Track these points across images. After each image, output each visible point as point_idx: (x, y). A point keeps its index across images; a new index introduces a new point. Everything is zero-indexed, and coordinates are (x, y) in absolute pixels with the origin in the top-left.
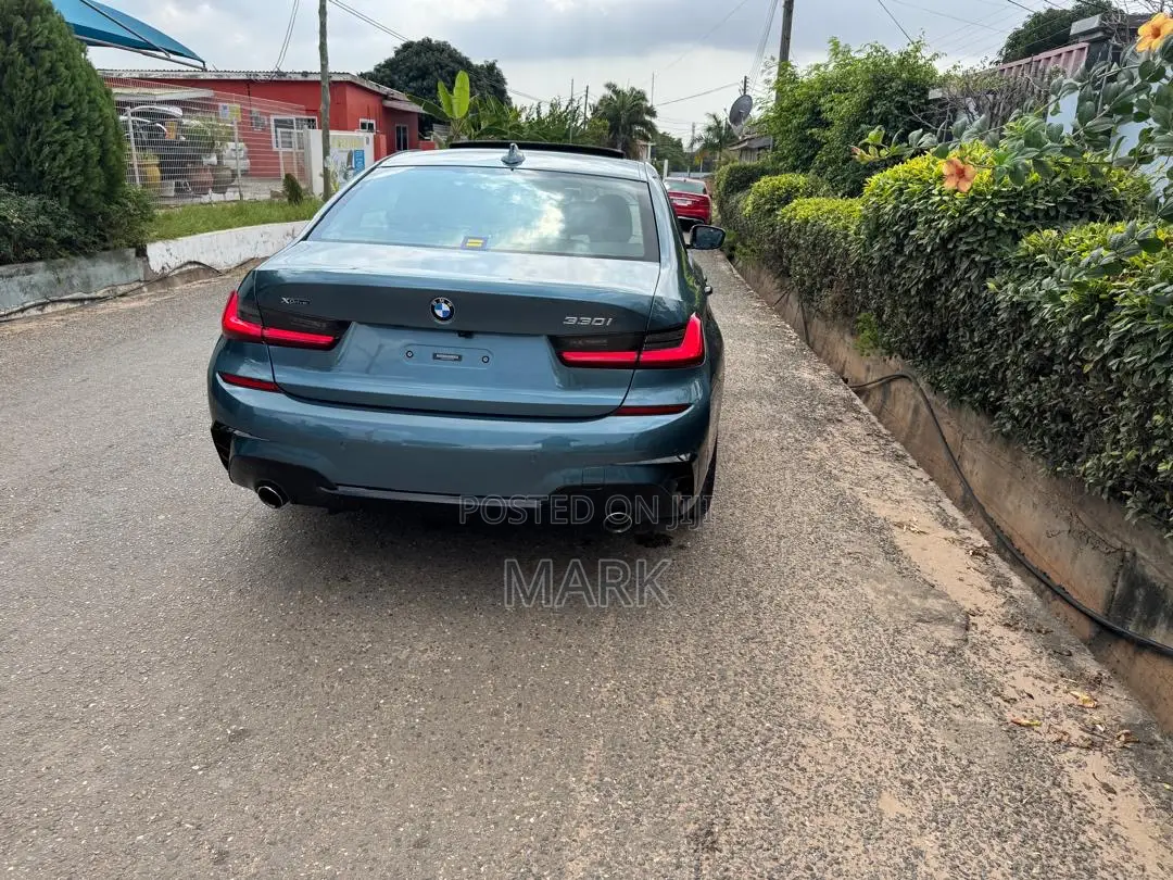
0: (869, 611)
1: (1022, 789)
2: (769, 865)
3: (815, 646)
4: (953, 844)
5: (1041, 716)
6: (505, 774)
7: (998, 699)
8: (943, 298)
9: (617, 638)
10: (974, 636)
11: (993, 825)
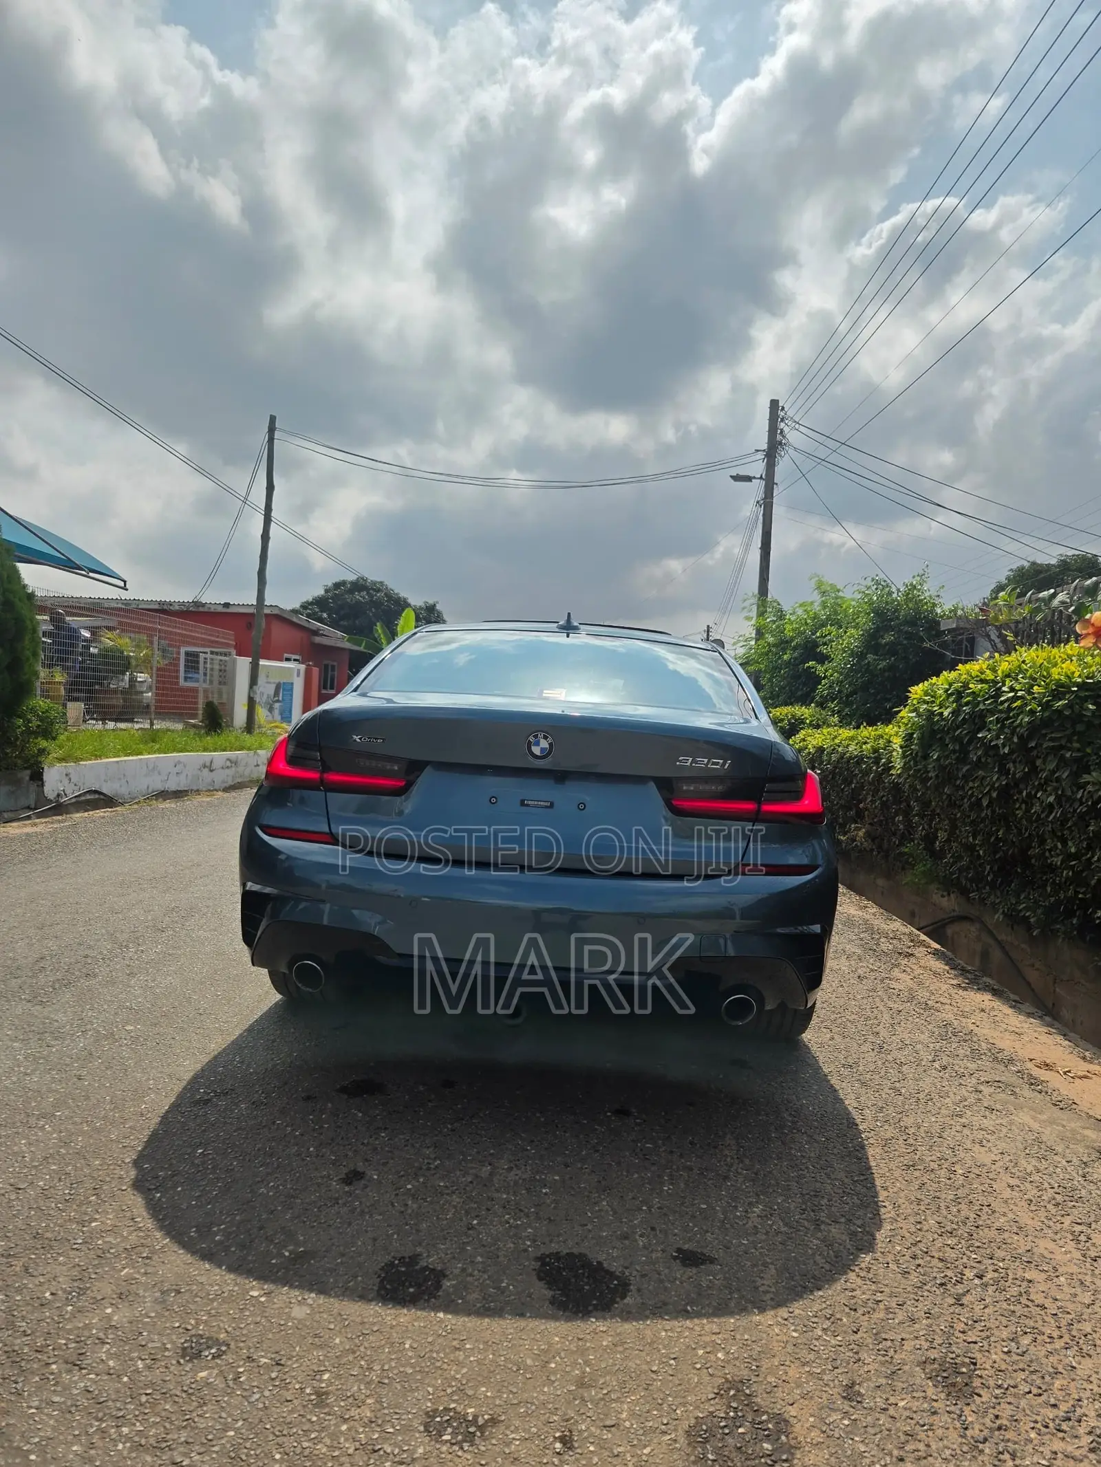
0: (1038, 1140)
3: (992, 1176)
8: (1023, 806)
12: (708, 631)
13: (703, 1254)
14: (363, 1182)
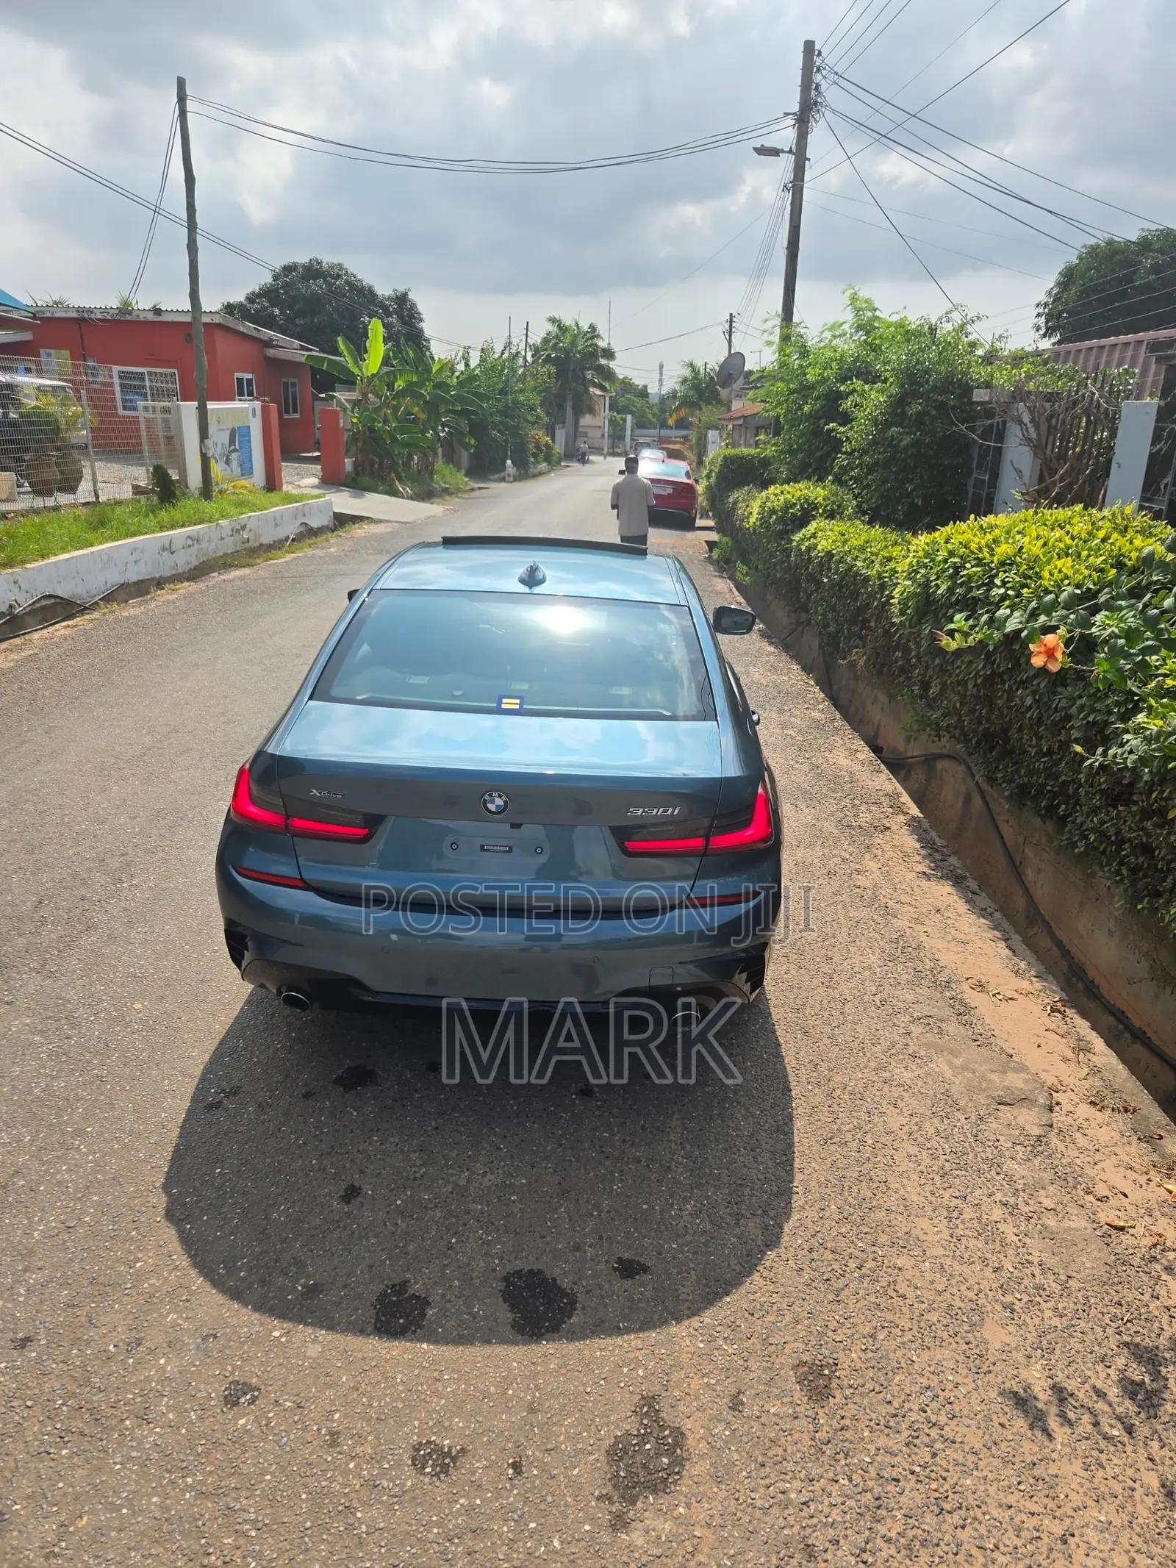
0: (947, 1093)
1: (1121, 1305)
2: (884, 1409)
3: (896, 1144)
4: (1060, 1373)
5: (1135, 1215)
6: (603, 1322)
7: (1090, 1198)
8: (1005, 695)
9: (688, 1147)
10: (1058, 1118)
11: (1096, 1348)
12: (731, 321)
13: (638, 1263)
14: (359, 1199)
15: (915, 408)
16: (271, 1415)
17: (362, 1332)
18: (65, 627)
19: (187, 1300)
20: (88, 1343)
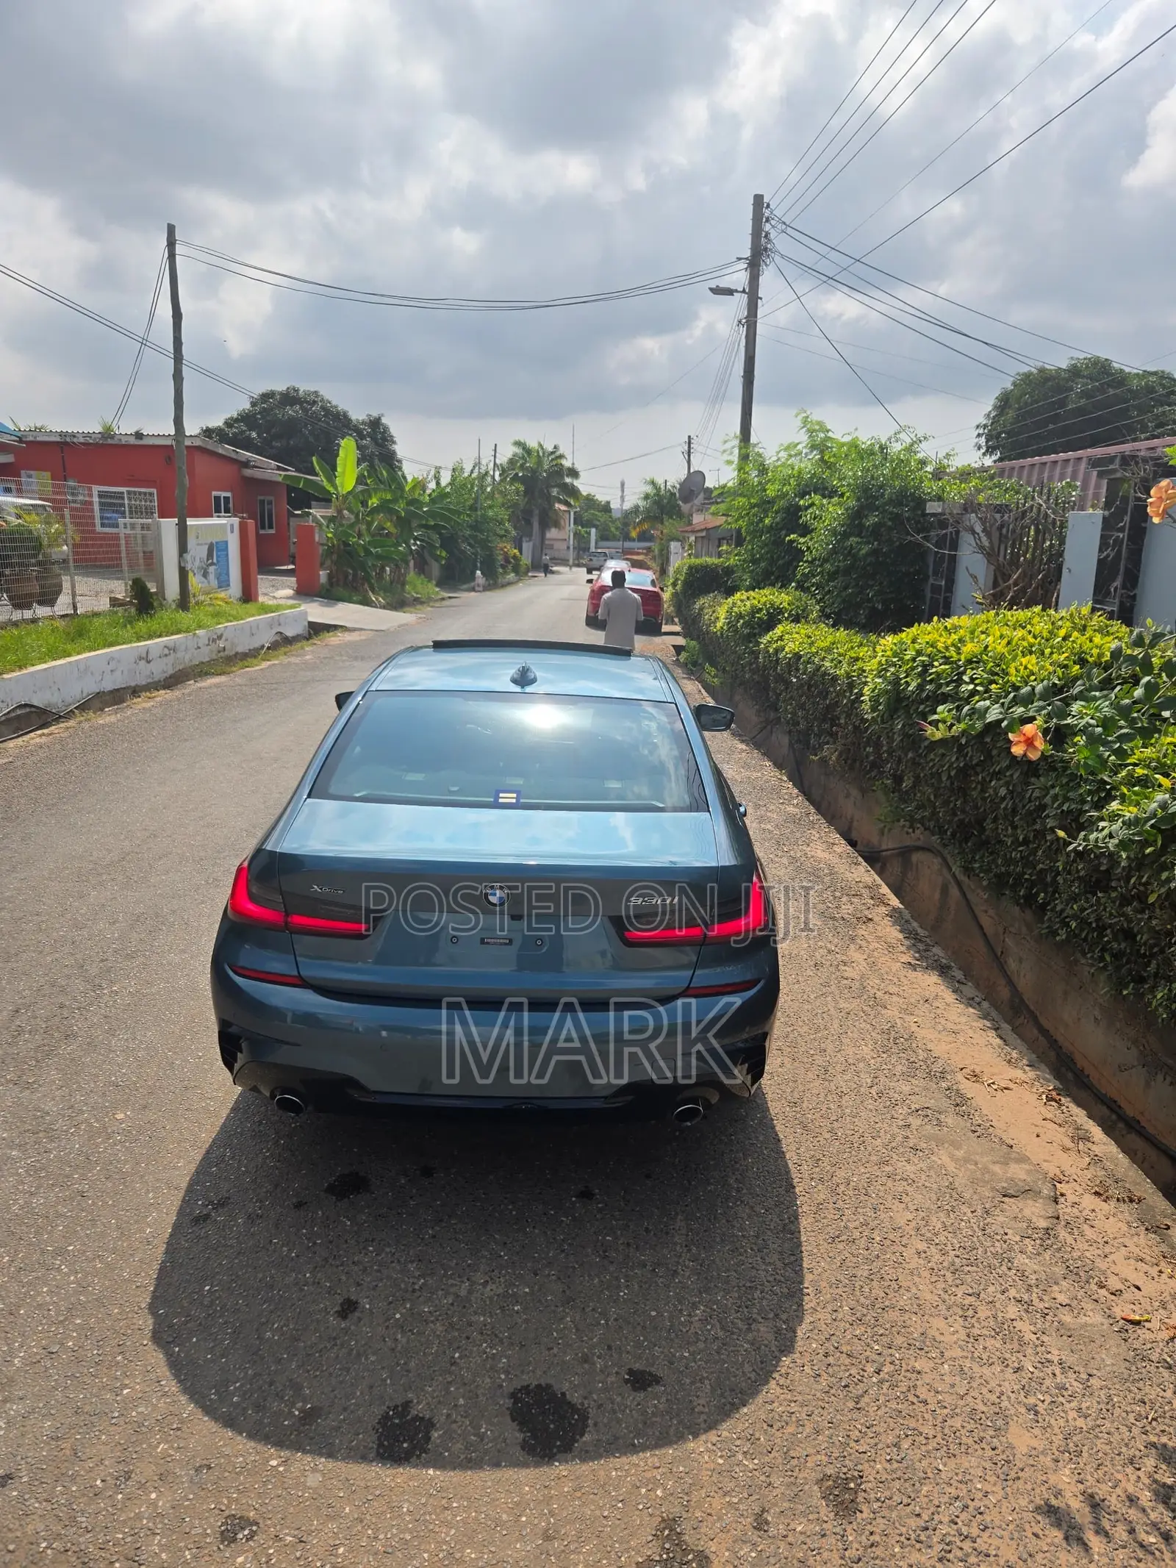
0: (951, 1186)
1: (1145, 1403)
2: (914, 1523)
3: (904, 1241)
4: (1089, 1477)
5: (1149, 1309)
6: (616, 1438)
7: (1103, 1292)
9: (694, 1250)
10: (1064, 1209)
11: (1124, 1450)
12: (689, 443)
13: (650, 1374)
14: (357, 1314)
15: (872, 520)
16: (271, 1551)
17: (364, 1458)
18: (40, 736)
19: (179, 1429)
20: (73, 1479)
